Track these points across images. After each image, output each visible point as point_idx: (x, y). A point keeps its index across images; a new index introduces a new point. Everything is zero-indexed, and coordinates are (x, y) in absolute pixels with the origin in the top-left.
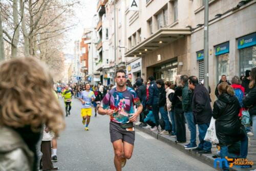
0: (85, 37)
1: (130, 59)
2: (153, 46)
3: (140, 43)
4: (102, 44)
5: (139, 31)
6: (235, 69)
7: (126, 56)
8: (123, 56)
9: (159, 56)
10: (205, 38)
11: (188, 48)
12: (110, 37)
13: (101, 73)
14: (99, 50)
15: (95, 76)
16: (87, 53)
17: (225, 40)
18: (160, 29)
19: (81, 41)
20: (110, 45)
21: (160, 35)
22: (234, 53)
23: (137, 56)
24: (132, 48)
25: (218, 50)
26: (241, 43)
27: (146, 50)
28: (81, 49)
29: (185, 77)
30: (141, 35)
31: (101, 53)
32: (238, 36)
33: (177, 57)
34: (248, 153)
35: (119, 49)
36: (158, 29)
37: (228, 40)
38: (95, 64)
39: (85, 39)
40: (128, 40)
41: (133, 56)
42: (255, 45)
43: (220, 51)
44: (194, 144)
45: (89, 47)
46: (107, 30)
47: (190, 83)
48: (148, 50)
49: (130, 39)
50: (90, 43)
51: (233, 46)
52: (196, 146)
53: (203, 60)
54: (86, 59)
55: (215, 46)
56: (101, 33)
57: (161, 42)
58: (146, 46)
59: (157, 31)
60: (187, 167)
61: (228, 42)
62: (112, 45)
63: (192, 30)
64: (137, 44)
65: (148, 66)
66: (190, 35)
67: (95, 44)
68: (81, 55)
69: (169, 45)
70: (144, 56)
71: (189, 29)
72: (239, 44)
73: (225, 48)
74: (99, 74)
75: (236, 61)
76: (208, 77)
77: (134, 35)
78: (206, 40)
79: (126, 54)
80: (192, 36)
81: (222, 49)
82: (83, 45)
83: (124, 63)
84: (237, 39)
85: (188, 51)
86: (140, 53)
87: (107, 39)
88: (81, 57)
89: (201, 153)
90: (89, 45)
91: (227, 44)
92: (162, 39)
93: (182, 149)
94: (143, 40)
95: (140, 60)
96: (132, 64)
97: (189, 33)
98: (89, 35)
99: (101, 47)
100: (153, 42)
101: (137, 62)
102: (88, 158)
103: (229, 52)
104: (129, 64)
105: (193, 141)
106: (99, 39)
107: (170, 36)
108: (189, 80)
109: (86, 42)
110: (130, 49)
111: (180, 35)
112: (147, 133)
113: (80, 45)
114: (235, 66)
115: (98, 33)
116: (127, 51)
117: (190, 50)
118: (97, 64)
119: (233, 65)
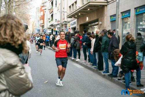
0: (43, 5)
1: (69, 19)
2: (84, 12)
3: (76, 10)
4: (53, 10)
5: (76, 2)
6: (133, 27)
7: (67, 18)
8: (66, 17)
9: (87, 18)
10: (117, 7)
11: (105, 13)
12: (58, 5)
13: (52, 28)
14: (51, 13)
15: (48, 29)
16: (44, 15)
17: (128, 9)
18: (89, 1)
19: (40, 7)
20: (58, 10)
21: (88, 5)
22: (133, 17)
23: (74, 18)
24: (71, 13)
25: (123, 15)
26: (138, 11)
27: (80, 14)
28: (40, 13)
29: (105, 30)
30: (77, 5)
31: (52, 16)
32: (136, 7)
33: (98, 19)
34: (141, 77)
35: (63, 13)
36: (87, 1)
37: (130, 9)
38: (48, 22)
39: (43, 7)
40: (68, 8)
41: (72, 18)
42: (144, 13)
43: (124, 16)
44: (108, 72)
45: (45, 12)
46: (56, 1)
47: (109, 35)
48: (81, 14)
49: (70, 7)
50: (46, 9)
51: (133, 13)
52: (109, 73)
53: (115, 21)
54: (43, 18)
55: (121, 13)
56: (52, 3)
57: (89, 9)
58: (79, 12)
59: (87, 3)
60: (103, 85)
61: (130, 10)
62: (59, 11)
63: (108, 2)
64: (74, 10)
65: (80, 24)
66: (106, 5)
67: (49, 10)
68: (40, 16)
69: (94, 11)
70: (78, 18)
71: (106, 1)
72: (136, 11)
73: (127, 14)
74: (51, 28)
75: (134, 22)
76: (118, 31)
77: (73, 5)
78: (118, 8)
79: (67, 16)
80: (108, 6)
81: (126, 14)
82: (41, 10)
83: (66, 22)
84: (135, 8)
85: (105, 16)
86: (76, 16)
87: (56, 7)
88: (40, 17)
89: (112, 77)
90: (45, 10)
91: (129, 11)
92: (90, 7)
93: (100, 74)
94: (78, 8)
95: (76, 20)
96: (71, 23)
97: (106, 4)
98: (45, 4)
99: (53, 12)
100: (84, 9)
101: (74, 21)
102: (43, 79)
103: (130, 17)
104: (69, 22)
105: (107, 70)
106: (51, 6)
107: (94, 6)
108: (108, 32)
109: (43, 8)
110: (70, 14)
111: (101, 5)
112: (80, 64)
113: (39, 10)
114: (133, 25)
115: (51, 3)
116: (68, 14)
117: (106, 14)
118: (49, 22)
119: (132, 24)
